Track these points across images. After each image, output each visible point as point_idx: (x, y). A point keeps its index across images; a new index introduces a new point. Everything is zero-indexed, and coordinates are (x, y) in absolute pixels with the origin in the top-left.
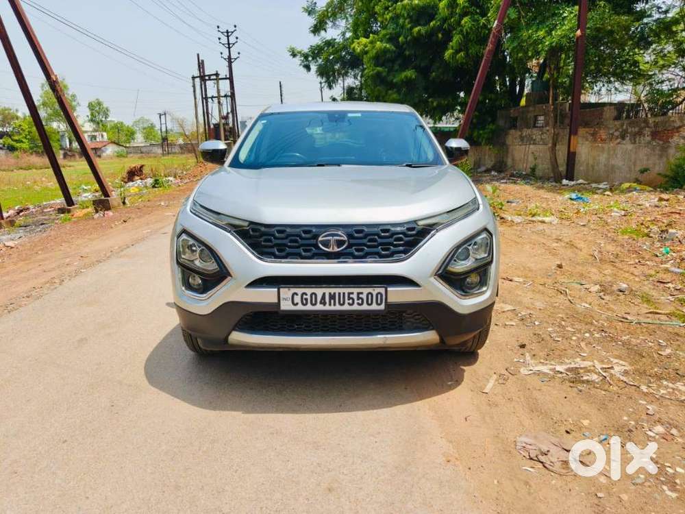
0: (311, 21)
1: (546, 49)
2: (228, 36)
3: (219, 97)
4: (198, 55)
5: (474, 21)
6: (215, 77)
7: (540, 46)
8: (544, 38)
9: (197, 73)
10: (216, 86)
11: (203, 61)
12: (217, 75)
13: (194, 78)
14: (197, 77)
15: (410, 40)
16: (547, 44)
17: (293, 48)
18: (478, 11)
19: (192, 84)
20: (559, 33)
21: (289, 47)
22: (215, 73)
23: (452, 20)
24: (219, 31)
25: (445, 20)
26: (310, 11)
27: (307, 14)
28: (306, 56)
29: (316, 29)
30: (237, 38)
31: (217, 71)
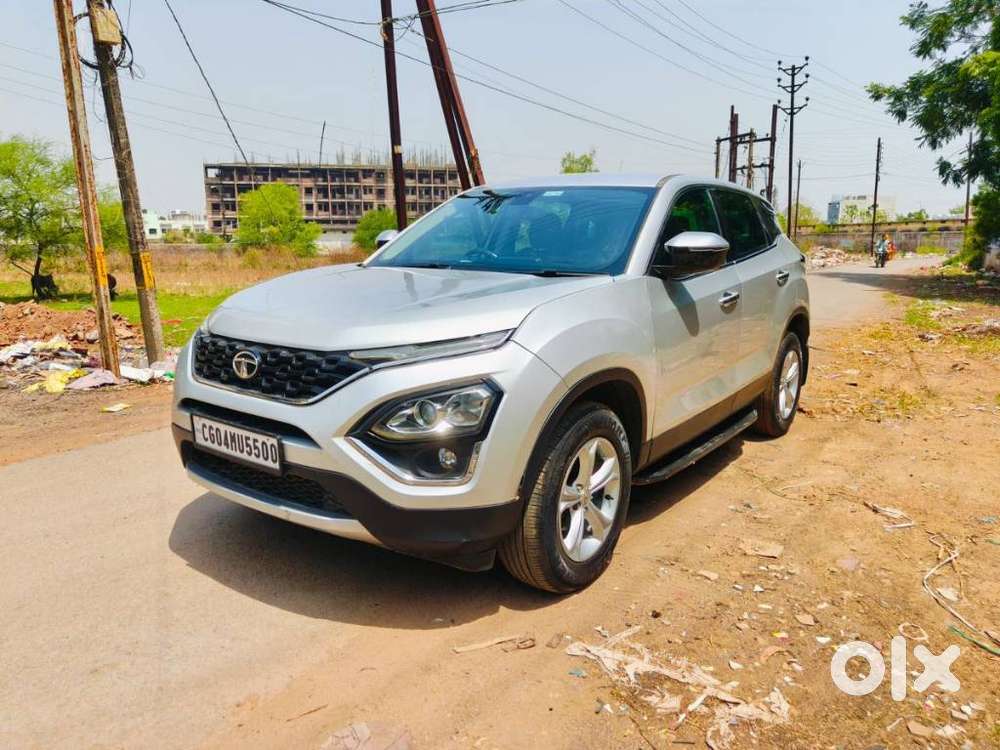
0: (916, 36)
2: (793, 75)
3: (751, 166)
4: (733, 107)
6: (747, 138)
9: (727, 133)
10: (747, 151)
11: (737, 116)
12: (751, 134)
13: (719, 141)
14: (726, 139)
17: (876, 86)
19: (714, 150)
21: (869, 84)
22: (749, 131)
24: (780, 69)
26: (913, 22)
27: (908, 26)
28: (898, 96)
29: (924, 50)
30: (807, 76)
31: (751, 130)
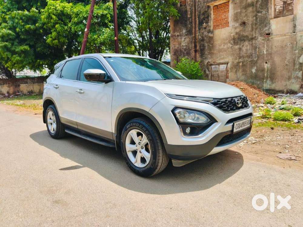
1: (99, 43)
5: (61, 27)
7: (96, 42)
8: (97, 38)
15: (23, 30)
16: (99, 41)
18: (62, 23)
20: (103, 37)
23: (49, 25)
25: (44, 24)
